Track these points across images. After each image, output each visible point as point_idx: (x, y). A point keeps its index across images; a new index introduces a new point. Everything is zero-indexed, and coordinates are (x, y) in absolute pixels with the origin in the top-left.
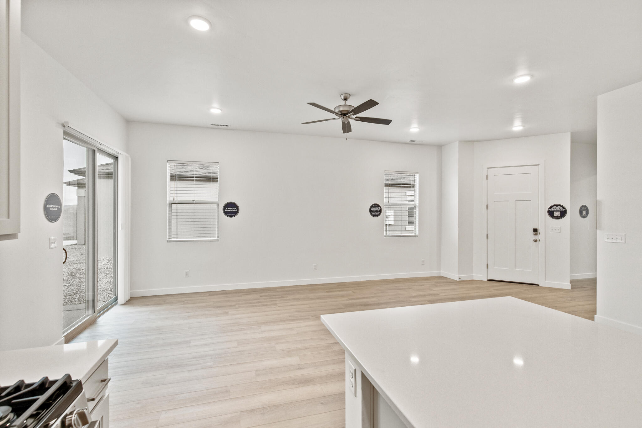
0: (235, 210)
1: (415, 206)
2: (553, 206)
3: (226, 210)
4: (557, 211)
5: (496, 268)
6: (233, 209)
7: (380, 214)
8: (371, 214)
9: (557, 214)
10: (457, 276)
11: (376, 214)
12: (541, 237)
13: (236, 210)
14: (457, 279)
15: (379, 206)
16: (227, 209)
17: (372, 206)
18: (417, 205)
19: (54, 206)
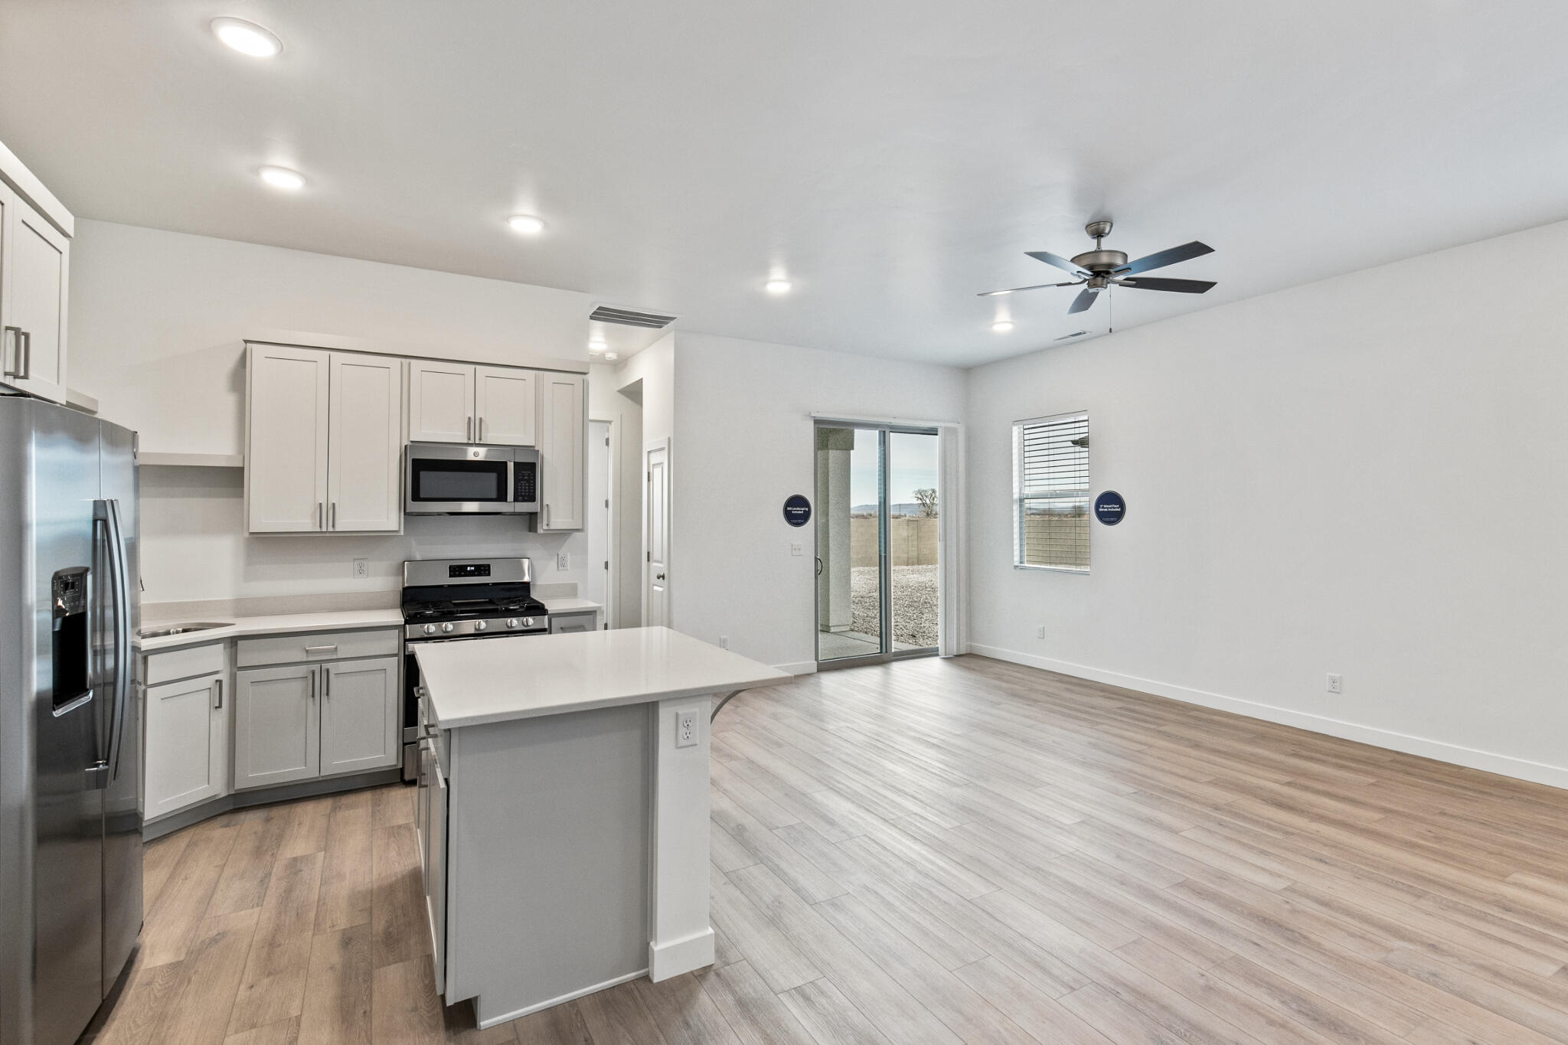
0: (1117, 510)
3: (1100, 510)
6: (1114, 508)
13: (1119, 510)
16: (1103, 508)
19: (798, 509)
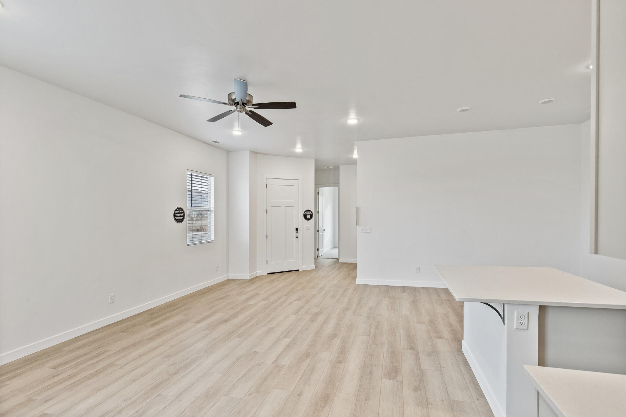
1: (209, 210)
2: (306, 211)
4: (308, 214)
5: (273, 262)
7: (183, 219)
8: (175, 219)
9: (308, 217)
10: (249, 275)
11: (180, 220)
12: (299, 234)
14: (248, 278)
15: (183, 210)
17: (176, 210)
18: (212, 209)
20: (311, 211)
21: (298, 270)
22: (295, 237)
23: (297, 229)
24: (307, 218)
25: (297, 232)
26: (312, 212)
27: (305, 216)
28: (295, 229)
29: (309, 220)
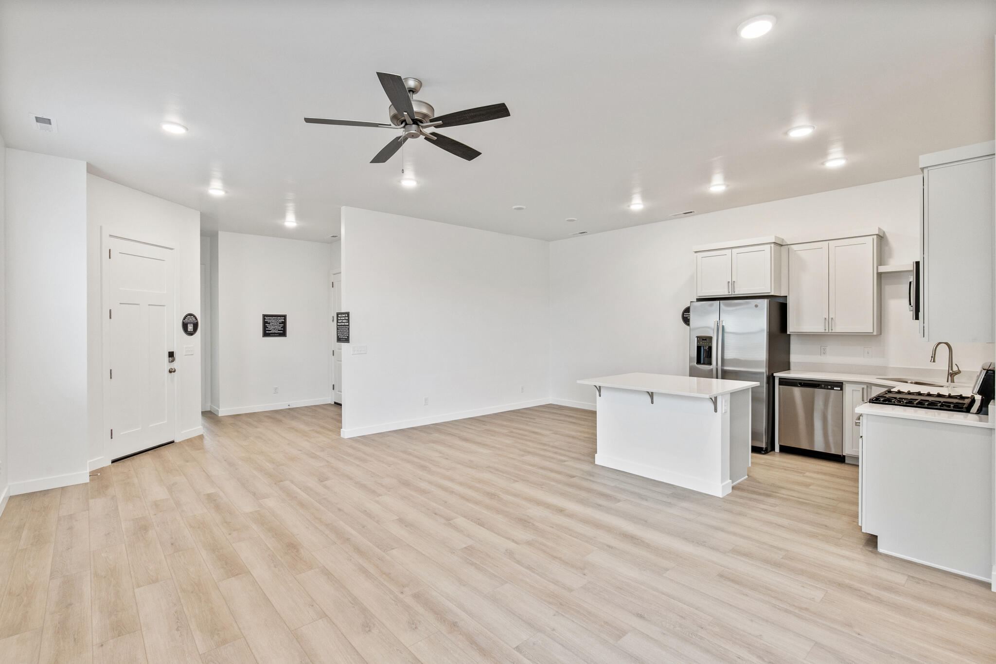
2: (186, 316)
4: (190, 323)
9: (190, 328)
12: (176, 365)
20: (194, 316)
21: (173, 442)
22: (167, 370)
23: (171, 355)
24: (189, 330)
25: (172, 361)
26: (196, 319)
27: (185, 326)
28: (167, 355)
29: (191, 334)
